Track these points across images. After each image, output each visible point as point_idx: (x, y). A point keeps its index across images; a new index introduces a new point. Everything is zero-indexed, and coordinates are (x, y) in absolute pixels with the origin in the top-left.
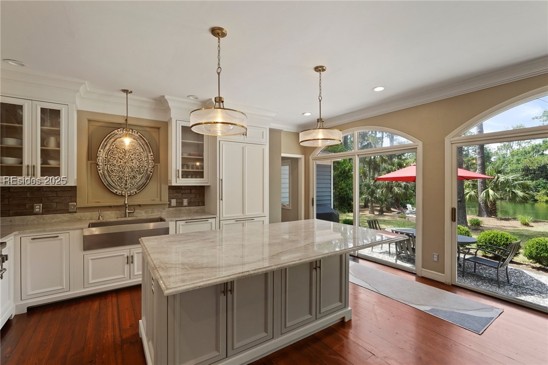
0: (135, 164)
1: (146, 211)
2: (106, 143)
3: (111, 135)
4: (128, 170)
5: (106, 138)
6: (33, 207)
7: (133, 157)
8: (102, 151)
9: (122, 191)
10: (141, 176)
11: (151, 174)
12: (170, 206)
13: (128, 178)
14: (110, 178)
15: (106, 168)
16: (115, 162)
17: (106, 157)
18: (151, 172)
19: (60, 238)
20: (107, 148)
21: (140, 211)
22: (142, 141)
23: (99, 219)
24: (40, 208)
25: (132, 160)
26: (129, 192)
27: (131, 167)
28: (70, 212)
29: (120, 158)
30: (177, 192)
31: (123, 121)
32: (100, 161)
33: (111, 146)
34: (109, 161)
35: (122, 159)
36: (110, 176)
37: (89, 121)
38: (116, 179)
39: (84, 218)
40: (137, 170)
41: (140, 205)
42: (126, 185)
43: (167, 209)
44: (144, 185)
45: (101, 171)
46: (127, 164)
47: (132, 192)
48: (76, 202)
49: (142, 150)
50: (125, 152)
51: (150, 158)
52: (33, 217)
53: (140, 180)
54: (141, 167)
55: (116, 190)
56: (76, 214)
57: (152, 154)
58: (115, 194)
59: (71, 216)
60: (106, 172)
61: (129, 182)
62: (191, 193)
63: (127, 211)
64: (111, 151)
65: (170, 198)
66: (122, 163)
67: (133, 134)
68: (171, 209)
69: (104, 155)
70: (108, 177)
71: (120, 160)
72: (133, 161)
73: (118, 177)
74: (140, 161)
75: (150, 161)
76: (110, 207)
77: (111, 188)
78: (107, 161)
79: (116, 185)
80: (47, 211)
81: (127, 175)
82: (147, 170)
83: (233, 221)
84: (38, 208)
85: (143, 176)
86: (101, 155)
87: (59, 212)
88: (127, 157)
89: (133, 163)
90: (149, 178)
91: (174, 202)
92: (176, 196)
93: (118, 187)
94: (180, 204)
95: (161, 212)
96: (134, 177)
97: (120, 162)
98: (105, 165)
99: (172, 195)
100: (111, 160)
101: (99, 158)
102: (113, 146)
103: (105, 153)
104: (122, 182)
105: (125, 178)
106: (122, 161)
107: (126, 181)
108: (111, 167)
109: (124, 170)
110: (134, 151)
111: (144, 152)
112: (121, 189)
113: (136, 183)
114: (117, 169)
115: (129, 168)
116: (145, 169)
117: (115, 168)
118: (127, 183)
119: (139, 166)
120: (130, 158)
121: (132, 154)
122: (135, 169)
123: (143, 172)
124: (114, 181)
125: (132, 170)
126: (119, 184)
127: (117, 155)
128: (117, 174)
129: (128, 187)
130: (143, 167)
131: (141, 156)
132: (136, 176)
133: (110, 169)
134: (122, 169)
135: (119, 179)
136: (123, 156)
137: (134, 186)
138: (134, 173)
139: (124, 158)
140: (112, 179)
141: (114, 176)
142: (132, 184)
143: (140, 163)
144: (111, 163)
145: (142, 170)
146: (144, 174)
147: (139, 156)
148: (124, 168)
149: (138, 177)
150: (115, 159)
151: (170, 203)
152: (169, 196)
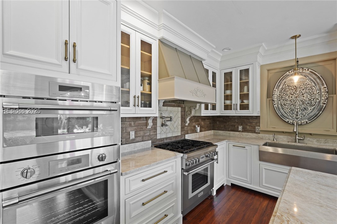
0: (306, 97)
1: (317, 140)
2: (279, 84)
3: (284, 77)
4: (299, 103)
5: (280, 80)
6: (238, 128)
7: (304, 92)
8: (276, 90)
9: (294, 120)
11: (324, 105)
13: (299, 110)
14: (283, 110)
15: (280, 103)
16: (287, 98)
17: (280, 95)
18: (325, 104)
19: (246, 148)
20: (281, 87)
21: (311, 139)
22: (314, 76)
23: (274, 140)
24: (241, 128)
25: (303, 94)
26: (300, 122)
27: (302, 101)
28: (256, 133)
29: (291, 94)
31: (294, 63)
32: (275, 98)
33: (283, 85)
34: (282, 97)
35: (293, 95)
36: (283, 109)
37: (268, 70)
39: (264, 138)
40: (308, 103)
41: (311, 134)
42: (297, 115)
44: (316, 116)
45: (276, 105)
46: (298, 98)
47: (303, 121)
48: (260, 126)
49: (313, 84)
50: (296, 88)
51: (322, 91)
53: (311, 112)
54: (312, 99)
55: (288, 120)
56: (259, 135)
57: (325, 86)
58: (288, 122)
59: (256, 135)
60: (280, 106)
63: (297, 137)
64: (283, 89)
66: (293, 98)
67: (304, 71)
69: (278, 93)
70: (281, 109)
71: (291, 96)
72: (304, 95)
73: (289, 110)
75: (323, 93)
76: (283, 132)
77: (283, 118)
78: (280, 97)
79: (288, 115)
80: (244, 130)
81: (298, 107)
82: (320, 102)
84: (240, 128)
85: (315, 108)
86: (276, 93)
87: (250, 132)
89: (304, 97)
90: (321, 110)
93: (290, 118)
96: (305, 109)
97: (292, 97)
98: (279, 100)
100: (284, 96)
101: (274, 96)
102: (286, 85)
103: (279, 92)
104: (293, 113)
105: (296, 110)
106: (293, 96)
107: (297, 112)
108: (284, 102)
109: (295, 103)
110: (305, 86)
111: (316, 85)
112: (292, 119)
113: (308, 114)
114: (289, 103)
115: (300, 101)
116: (317, 101)
117: (287, 102)
118: (298, 114)
119: (310, 99)
120: (301, 93)
121: (303, 89)
122: (306, 102)
123: (314, 104)
124: (286, 112)
125: (303, 103)
126: (291, 115)
127: (289, 91)
128: (289, 107)
129: (299, 117)
130: (315, 100)
131: (312, 90)
132: (307, 108)
133: (283, 103)
134: (293, 102)
135: (291, 111)
136: (294, 92)
137: (305, 116)
138: (305, 106)
139: (295, 93)
140: (285, 111)
141: (286, 109)
142: (303, 115)
143: (312, 96)
144: (284, 98)
145: (313, 102)
146: (316, 106)
147: (311, 90)
148: (295, 101)
149: (309, 109)
150: (287, 95)
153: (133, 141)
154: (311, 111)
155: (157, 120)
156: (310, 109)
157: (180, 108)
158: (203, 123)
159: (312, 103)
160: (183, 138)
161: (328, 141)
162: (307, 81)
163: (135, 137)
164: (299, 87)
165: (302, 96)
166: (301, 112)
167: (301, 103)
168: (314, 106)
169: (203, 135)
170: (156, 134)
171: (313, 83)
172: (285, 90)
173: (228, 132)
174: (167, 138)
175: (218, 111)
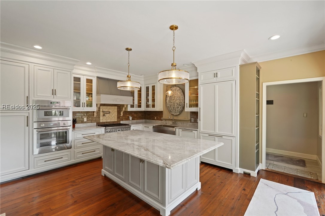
7: (177, 98)
9: (174, 113)
12: (191, 122)
15: (169, 104)
22: (180, 91)
26: (176, 114)
30: (194, 115)
32: (168, 101)
35: (174, 100)
37: (167, 86)
38: (172, 108)
40: (179, 104)
43: (189, 123)
48: (163, 117)
52: (154, 121)
55: (172, 113)
56: (162, 121)
57: (183, 96)
60: (169, 106)
61: (176, 109)
63: (173, 122)
65: (191, 118)
66: (174, 102)
74: (180, 100)
81: (176, 107)
83: (207, 135)
85: (181, 107)
89: (177, 101)
91: (193, 119)
94: (195, 121)
95: (187, 124)
99: (192, 116)
100: (171, 101)
110: (178, 96)
116: (182, 103)
117: (172, 104)
126: (173, 110)
128: (173, 106)
129: (176, 112)
137: (178, 111)
138: (178, 106)
151: (191, 120)
152: (190, 117)
153: (86, 122)
155: (100, 113)
157: (117, 107)
158: (135, 115)
160: (119, 123)
162: (178, 93)
163: (87, 121)
167: (177, 104)
169: (135, 122)
170: (100, 120)
171: (180, 94)
172: (171, 97)
173: (151, 120)
174: (107, 122)
175: (143, 108)
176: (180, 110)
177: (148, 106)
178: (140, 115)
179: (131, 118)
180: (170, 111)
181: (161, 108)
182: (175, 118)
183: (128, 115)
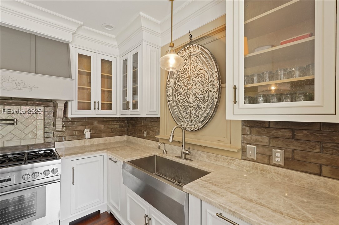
4: (192, 98)
6: (143, 133)
7: (196, 80)
8: (170, 80)
9: (187, 124)
10: (206, 104)
11: (216, 100)
13: (192, 108)
14: (178, 109)
16: (181, 91)
17: (174, 87)
20: (175, 76)
21: (202, 154)
22: (206, 55)
24: (146, 134)
25: (195, 85)
27: (195, 94)
28: (157, 141)
29: (184, 85)
30: (259, 134)
31: (188, 40)
32: (170, 91)
33: (177, 73)
34: (176, 91)
35: (186, 86)
36: (178, 107)
38: (182, 109)
40: (201, 98)
42: (191, 117)
43: (238, 161)
45: (171, 102)
46: (191, 91)
47: (196, 126)
48: (159, 132)
49: (206, 69)
50: (189, 76)
51: (214, 78)
52: (142, 140)
53: (205, 111)
54: (205, 92)
55: (182, 123)
57: (216, 70)
60: (175, 103)
61: (193, 113)
62: (293, 137)
63: (184, 150)
64: (177, 79)
65: (245, 143)
66: (186, 90)
67: (196, 50)
68: (245, 162)
69: (173, 85)
70: (176, 108)
71: (184, 87)
72: (197, 86)
73: (184, 108)
74: (204, 84)
75: (215, 82)
79: (182, 116)
80: (148, 136)
81: (192, 105)
82: (212, 95)
85: (208, 104)
86: (171, 85)
88: (191, 83)
89: (196, 88)
91: (252, 150)
92: (257, 141)
93: (185, 120)
94: (267, 159)
96: (198, 106)
98: (174, 95)
99: (248, 137)
100: (178, 89)
101: (168, 89)
102: (180, 72)
103: (173, 82)
104: (187, 113)
105: (190, 109)
106: (186, 88)
107: (191, 112)
108: (179, 97)
109: (189, 98)
110: (197, 72)
111: (208, 70)
112: (186, 122)
113: (201, 115)
114: (183, 98)
115: (193, 95)
116: (211, 93)
117: (181, 98)
118: (192, 114)
119: (203, 91)
120: (193, 83)
121: (196, 77)
122: (199, 97)
123: (207, 98)
124: (181, 112)
125: (196, 97)
126: (185, 116)
127: (183, 81)
128: (183, 105)
129: (193, 120)
130: (208, 92)
131: (205, 77)
132: (200, 105)
133: (178, 99)
134: (187, 97)
135: (185, 110)
136: (187, 82)
137: (199, 118)
138: (199, 102)
139: (188, 84)
140: (180, 110)
141: (181, 107)
142: (197, 116)
143: (204, 87)
144: (178, 92)
145: (206, 96)
146: (209, 102)
147: (203, 78)
148: (188, 96)
149: (203, 107)
150: (181, 87)
151: (244, 150)
152: (243, 139)
154: (204, 109)
156: (203, 105)
157: (41, 107)
159: (205, 98)
160: (50, 147)
161: (219, 158)
162: (199, 64)
164: (191, 73)
165: (195, 87)
166: (194, 112)
167: (194, 98)
168: (208, 102)
171: (205, 67)
172: (179, 80)
174: (3, 149)
175: (117, 112)
176: (205, 115)
177: (126, 106)
178: (116, 126)
179: (88, 134)
180: (176, 119)
181: (155, 110)
182: (190, 138)
183: (80, 128)
